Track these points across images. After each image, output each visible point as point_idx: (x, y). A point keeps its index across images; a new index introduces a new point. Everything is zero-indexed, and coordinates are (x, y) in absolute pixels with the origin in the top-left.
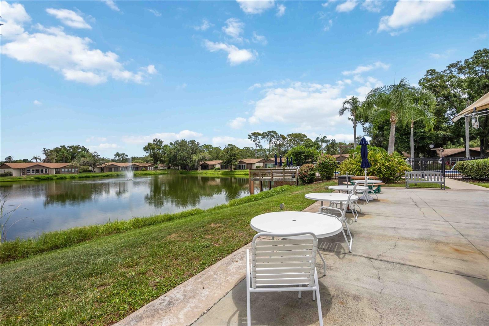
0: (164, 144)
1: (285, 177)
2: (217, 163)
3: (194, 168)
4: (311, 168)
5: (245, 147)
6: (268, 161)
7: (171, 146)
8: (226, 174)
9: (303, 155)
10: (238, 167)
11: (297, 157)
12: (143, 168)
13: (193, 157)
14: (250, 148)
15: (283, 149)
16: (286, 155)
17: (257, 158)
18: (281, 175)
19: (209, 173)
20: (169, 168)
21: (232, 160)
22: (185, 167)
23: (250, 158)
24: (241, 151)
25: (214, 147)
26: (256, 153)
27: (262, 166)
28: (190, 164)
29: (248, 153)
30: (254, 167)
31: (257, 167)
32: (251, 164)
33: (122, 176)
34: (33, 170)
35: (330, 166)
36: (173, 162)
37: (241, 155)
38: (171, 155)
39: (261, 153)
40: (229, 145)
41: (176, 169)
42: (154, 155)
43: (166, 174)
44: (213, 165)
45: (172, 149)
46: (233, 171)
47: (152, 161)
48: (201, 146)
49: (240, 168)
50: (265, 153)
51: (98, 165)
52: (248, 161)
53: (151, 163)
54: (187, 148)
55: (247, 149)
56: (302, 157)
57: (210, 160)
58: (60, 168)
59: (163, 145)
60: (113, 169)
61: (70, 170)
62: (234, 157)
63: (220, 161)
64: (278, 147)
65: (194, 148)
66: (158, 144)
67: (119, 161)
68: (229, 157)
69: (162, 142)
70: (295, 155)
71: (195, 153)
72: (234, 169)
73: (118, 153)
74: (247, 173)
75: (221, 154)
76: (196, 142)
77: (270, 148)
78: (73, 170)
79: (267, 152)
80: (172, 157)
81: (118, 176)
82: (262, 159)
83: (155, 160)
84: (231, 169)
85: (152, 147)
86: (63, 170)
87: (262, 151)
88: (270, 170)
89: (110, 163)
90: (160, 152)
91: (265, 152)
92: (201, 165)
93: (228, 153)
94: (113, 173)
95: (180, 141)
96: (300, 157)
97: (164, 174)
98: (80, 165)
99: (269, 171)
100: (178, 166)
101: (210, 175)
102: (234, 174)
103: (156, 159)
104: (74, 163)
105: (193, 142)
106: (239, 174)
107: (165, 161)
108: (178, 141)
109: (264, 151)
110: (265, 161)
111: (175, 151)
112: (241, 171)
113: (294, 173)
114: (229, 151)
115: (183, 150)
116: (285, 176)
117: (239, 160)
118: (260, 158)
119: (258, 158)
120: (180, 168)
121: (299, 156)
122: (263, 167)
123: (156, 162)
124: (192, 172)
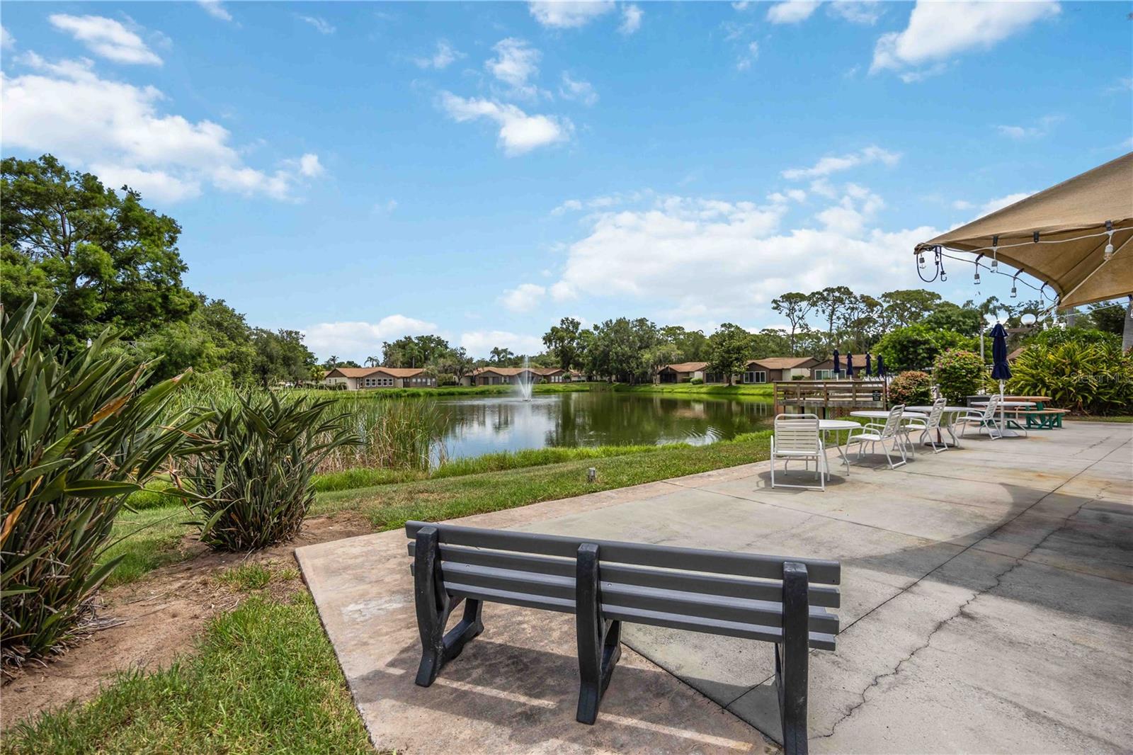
0: (581, 328)
1: (857, 399)
2: (696, 369)
3: (645, 379)
4: (919, 379)
5: (764, 330)
6: (825, 364)
7: (596, 332)
8: (718, 394)
9: (924, 347)
10: (747, 379)
11: (905, 353)
12: (543, 379)
13: (642, 355)
14: (776, 332)
15: (871, 332)
16: (876, 347)
17: (797, 357)
18: (848, 394)
19: (678, 391)
20: (590, 379)
21: (732, 362)
22: (624, 377)
23: (777, 357)
24: (755, 338)
25: (687, 330)
26: (793, 342)
27: (809, 375)
28: (637, 371)
29: (771, 343)
30: (788, 377)
31: (795, 378)
32: (781, 371)
33: (507, 393)
34: (374, 381)
35: (966, 376)
36: (601, 365)
37: (754, 349)
38: (597, 352)
39: (808, 343)
40: (723, 325)
41: (605, 381)
42: (562, 351)
43: (587, 391)
44: (688, 373)
45: (599, 340)
46: (735, 387)
47: (559, 365)
48: (658, 331)
49: (751, 380)
50: (819, 342)
51: (467, 372)
52: (772, 363)
53: (556, 368)
54: (629, 336)
55: (770, 335)
56: (920, 354)
57: (681, 361)
58: (409, 378)
59: (580, 331)
60: (491, 380)
61: (424, 380)
62: (736, 356)
63: (704, 364)
64: (854, 327)
65: (645, 335)
66: (571, 328)
67: (500, 364)
68: (726, 356)
69: (579, 324)
70: (899, 347)
71: (647, 347)
72: (738, 382)
73: (496, 349)
74: (769, 391)
75: (704, 348)
76: (649, 323)
77: (831, 330)
78: (429, 380)
79: (824, 341)
80: (599, 355)
81: (500, 394)
82: (809, 358)
83: (564, 362)
84: (729, 381)
85: (559, 334)
86: (414, 380)
87: (810, 338)
88: (822, 383)
89: (486, 369)
90: (575, 345)
91: (819, 339)
92: (661, 373)
93: (722, 345)
94: (491, 387)
95: (614, 321)
96: (915, 352)
97: (582, 391)
98: (439, 372)
99: (819, 386)
100: (610, 374)
101: (680, 394)
102: (736, 394)
103: (566, 358)
104: (429, 367)
105: (642, 322)
106: (749, 395)
107: (584, 364)
108: (611, 321)
109: (816, 337)
110: (815, 363)
111: (606, 343)
112: (753, 386)
113: (879, 392)
114: (724, 341)
115: (622, 342)
116: (857, 397)
117: (750, 362)
118: (804, 356)
119: (797, 355)
120: (614, 378)
121: (912, 349)
122: (810, 378)
123: (565, 367)
124: (642, 389)
